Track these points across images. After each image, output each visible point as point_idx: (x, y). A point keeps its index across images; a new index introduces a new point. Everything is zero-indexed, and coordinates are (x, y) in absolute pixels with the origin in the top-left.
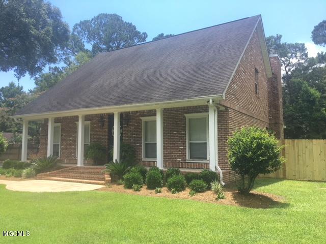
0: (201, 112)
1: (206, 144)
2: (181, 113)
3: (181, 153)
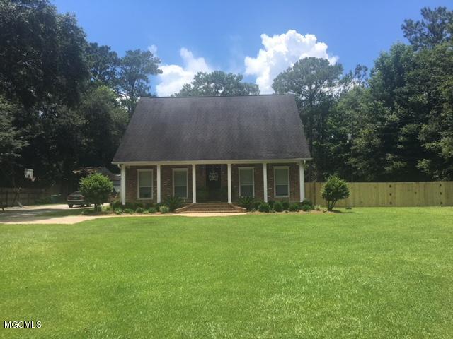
0: (284, 166)
1: (287, 186)
2: (270, 167)
3: (270, 192)
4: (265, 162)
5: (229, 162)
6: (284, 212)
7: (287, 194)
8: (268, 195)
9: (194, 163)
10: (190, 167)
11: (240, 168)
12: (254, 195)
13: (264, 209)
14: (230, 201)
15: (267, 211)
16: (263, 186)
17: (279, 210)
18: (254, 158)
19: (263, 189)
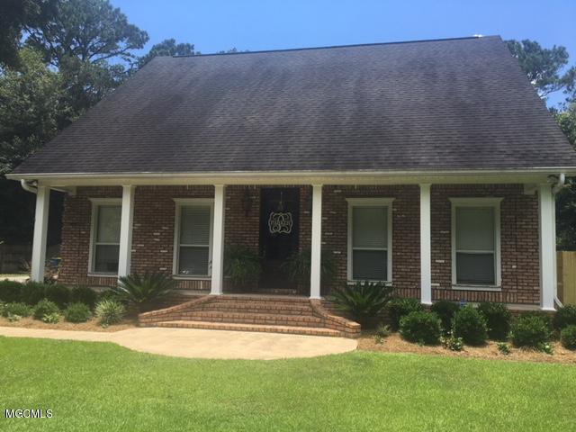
0: (484, 196)
1: (492, 256)
2: (441, 196)
3: (440, 273)
4: (424, 178)
5: (317, 179)
6: (493, 346)
7: (493, 282)
8: (433, 280)
9: (220, 180)
10: (209, 192)
11: (352, 202)
12: (390, 278)
13: (422, 334)
14: (315, 293)
15: (431, 340)
16: (418, 252)
17: (475, 340)
18: (393, 166)
19: (418, 262)
